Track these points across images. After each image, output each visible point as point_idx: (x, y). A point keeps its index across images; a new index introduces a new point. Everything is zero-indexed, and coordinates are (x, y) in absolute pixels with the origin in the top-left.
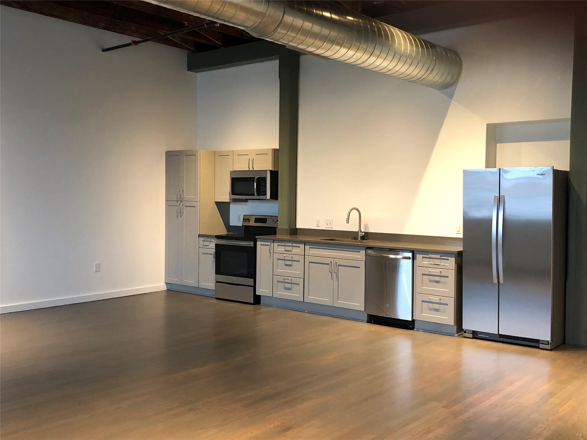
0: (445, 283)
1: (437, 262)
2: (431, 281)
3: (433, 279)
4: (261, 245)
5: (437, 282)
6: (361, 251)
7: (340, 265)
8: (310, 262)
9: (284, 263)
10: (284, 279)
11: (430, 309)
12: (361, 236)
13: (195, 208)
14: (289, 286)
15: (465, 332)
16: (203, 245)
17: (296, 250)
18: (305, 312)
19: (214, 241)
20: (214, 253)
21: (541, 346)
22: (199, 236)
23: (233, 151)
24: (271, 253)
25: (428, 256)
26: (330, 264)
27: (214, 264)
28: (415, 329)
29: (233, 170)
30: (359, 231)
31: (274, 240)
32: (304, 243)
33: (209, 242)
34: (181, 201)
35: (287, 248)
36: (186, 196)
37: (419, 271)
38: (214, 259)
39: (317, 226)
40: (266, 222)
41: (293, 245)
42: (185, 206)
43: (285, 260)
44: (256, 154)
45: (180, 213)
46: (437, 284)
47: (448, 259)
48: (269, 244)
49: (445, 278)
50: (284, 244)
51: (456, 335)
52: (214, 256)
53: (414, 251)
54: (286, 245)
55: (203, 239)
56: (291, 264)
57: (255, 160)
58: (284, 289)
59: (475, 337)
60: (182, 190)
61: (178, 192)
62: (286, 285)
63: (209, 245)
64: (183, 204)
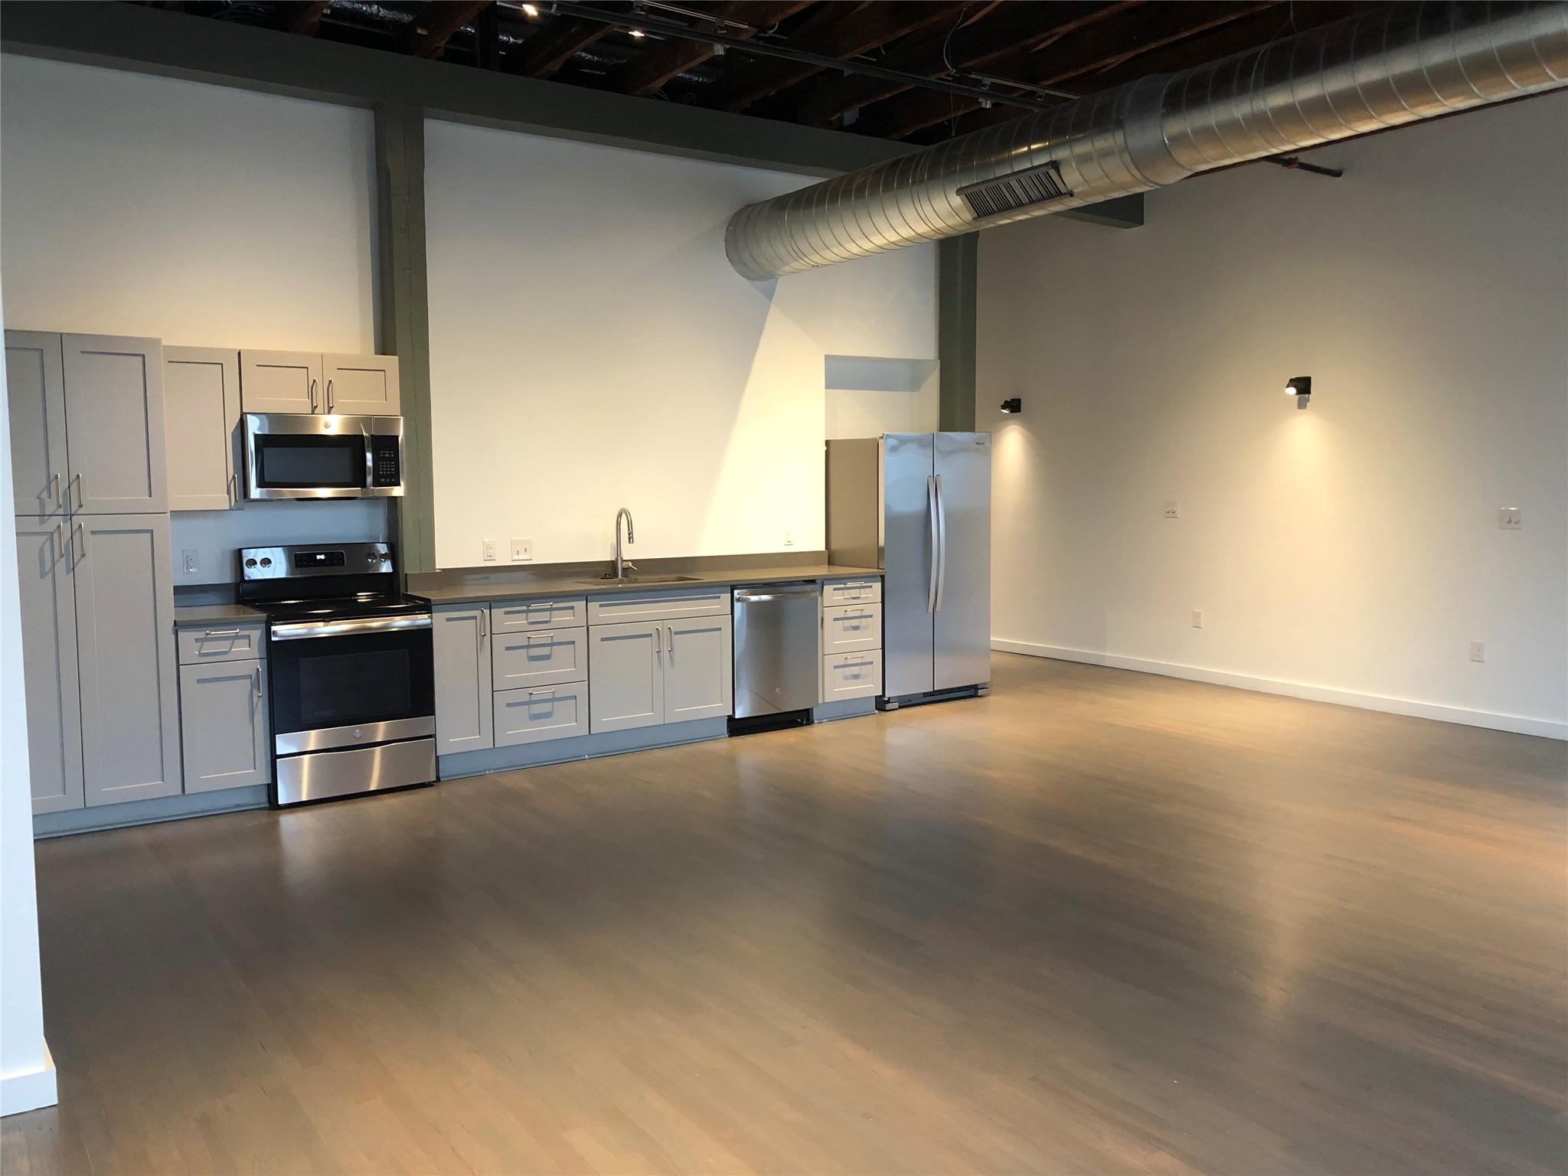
0: (867, 628)
1: (855, 593)
2: (846, 629)
3: (849, 625)
4: (448, 620)
5: (856, 628)
6: (722, 595)
7: (677, 633)
8: (603, 640)
9: (528, 656)
10: (531, 694)
11: (846, 678)
12: (624, 569)
13: (149, 535)
14: (545, 708)
15: (888, 702)
16: (201, 655)
17: (561, 618)
18: (583, 758)
19: (256, 634)
20: (256, 672)
21: (980, 692)
22: (178, 626)
23: (239, 353)
24: (483, 636)
25: (843, 586)
26: (655, 635)
27: (260, 704)
28: (816, 722)
29: (244, 411)
30: (617, 559)
31: (491, 602)
32: (587, 596)
33: (231, 642)
34: (69, 516)
35: (534, 617)
36: (93, 497)
37: (829, 615)
38: (259, 689)
39: (488, 558)
40: (341, 561)
41: (553, 606)
42: (93, 533)
43: (528, 647)
44: (338, 369)
45: (64, 559)
46: (857, 631)
47: (871, 587)
48: (477, 613)
49: (868, 619)
50: (525, 608)
51: (876, 711)
52: (256, 680)
53: (817, 581)
54: (533, 608)
55: (201, 635)
56: (547, 653)
57: (334, 386)
58: (530, 718)
59: (897, 707)
60: (73, 477)
61: (49, 482)
62: (537, 709)
63: (231, 649)
64: (80, 526)
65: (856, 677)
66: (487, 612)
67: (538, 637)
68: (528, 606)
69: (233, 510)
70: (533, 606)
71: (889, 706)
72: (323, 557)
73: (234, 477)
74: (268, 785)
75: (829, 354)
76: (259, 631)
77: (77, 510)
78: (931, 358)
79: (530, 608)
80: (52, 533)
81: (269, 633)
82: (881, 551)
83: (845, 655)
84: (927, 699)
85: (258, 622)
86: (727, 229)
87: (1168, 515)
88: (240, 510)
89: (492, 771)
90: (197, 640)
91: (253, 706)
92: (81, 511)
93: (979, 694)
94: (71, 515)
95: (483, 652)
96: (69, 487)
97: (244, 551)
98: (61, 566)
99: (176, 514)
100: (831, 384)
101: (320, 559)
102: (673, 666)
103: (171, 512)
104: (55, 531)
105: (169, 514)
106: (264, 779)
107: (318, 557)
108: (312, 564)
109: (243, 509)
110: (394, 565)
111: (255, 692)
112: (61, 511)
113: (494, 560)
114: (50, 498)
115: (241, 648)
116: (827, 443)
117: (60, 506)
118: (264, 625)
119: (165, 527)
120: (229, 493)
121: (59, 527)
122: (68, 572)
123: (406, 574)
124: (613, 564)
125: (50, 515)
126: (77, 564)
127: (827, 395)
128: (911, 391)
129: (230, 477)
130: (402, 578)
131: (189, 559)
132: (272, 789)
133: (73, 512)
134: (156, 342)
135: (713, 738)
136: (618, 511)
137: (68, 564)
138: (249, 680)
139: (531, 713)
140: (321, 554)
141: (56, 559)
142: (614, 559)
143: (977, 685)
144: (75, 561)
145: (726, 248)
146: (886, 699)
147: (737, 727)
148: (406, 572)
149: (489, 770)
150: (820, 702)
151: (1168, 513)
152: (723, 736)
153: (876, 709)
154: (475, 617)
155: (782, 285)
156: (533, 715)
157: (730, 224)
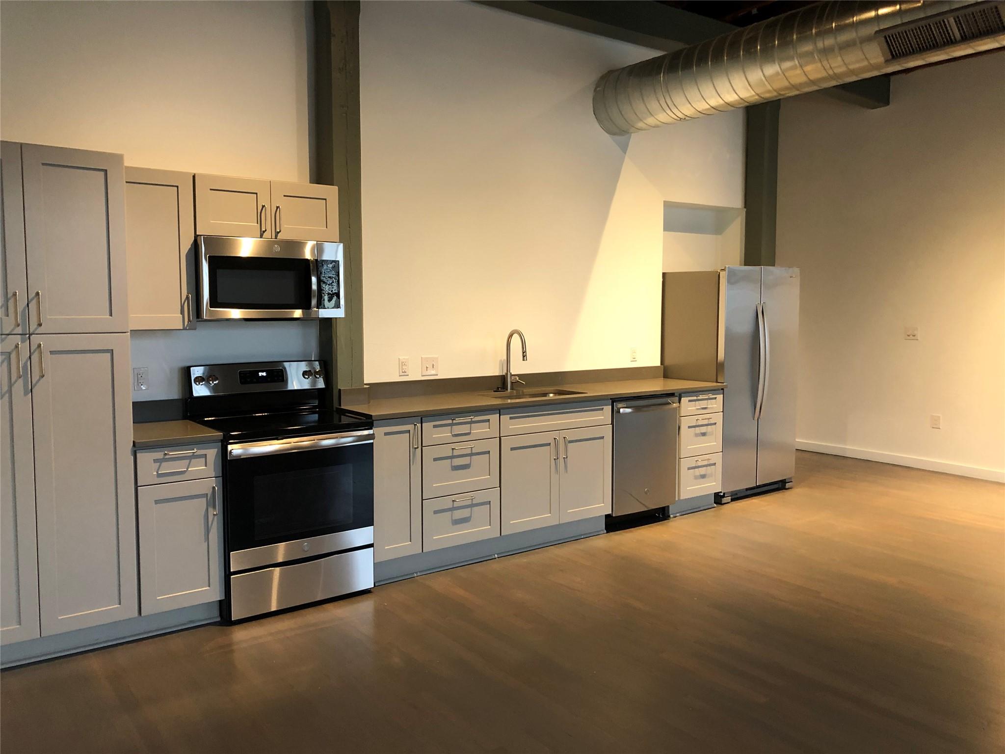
0: (712, 434)
1: (703, 404)
2: (697, 435)
3: (699, 432)
4: (386, 434)
5: (704, 434)
6: (605, 408)
7: (571, 442)
8: (512, 449)
9: (451, 465)
10: (453, 501)
11: (696, 478)
12: (512, 383)
13: (109, 355)
14: (465, 513)
15: (723, 496)
16: (159, 475)
17: (479, 430)
18: (494, 557)
19: (212, 453)
20: (211, 490)
21: (788, 485)
22: (136, 448)
23: (194, 177)
24: (416, 448)
25: (695, 398)
26: (553, 444)
27: (215, 523)
28: (671, 516)
29: (197, 234)
30: (507, 374)
31: (422, 417)
32: (499, 410)
33: (188, 461)
34: (27, 335)
35: (458, 429)
36: (52, 318)
37: (685, 423)
38: (214, 507)
39: (403, 374)
40: (281, 378)
41: (473, 420)
42: (52, 353)
43: (452, 457)
44: (284, 196)
45: (21, 381)
46: (704, 437)
47: (716, 398)
48: (410, 427)
49: (713, 426)
50: (450, 421)
51: (715, 505)
52: (212, 500)
53: (676, 394)
54: (457, 422)
55: (159, 455)
56: (467, 463)
57: (281, 211)
58: (452, 523)
59: (730, 501)
60: (32, 295)
61: (7, 300)
62: (458, 514)
63: (187, 469)
64: (39, 346)
65: (703, 476)
66: (419, 425)
67: (462, 448)
68: (453, 420)
69: (186, 329)
70: (457, 420)
71: (724, 500)
72: (264, 374)
73: (187, 298)
74: (220, 601)
75: (667, 200)
76: (216, 450)
77: (36, 329)
78: (739, 207)
79: (454, 421)
80: (10, 353)
81: (224, 451)
82: (720, 367)
83: (696, 458)
84: (749, 492)
85: (215, 441)
86: (595, 90)
87: (908, 338)
88: (193, 329)
89: (419, 574)
90: (155, 461)
91: (208, 522)
92: (40, 330)
93: (787, 487)
94: (30, 335)
95: (414, 465)
96: (28, 304)
97: (192, 368)
98: (19, 387)
99: (135, 333)
100: (668, 226)
101: (262, 376)
102: (567, 472)
103: (131, 330)
104: (13, 351)
105: (129, 334)
106: (216, 594)
107: (260, 374)
108: (255, 380)
109: (195, 329)
110: (327, 381)
111: (211, 510)
112: (19, 330)
113: (408, 375)
114: (8, 316)
115: (198, 468)
116: (664, 274)
117: (18, 325)
118: (220, 443)
119: (124, 346)
120: (182, 312)
121: (17, 346)
122: (26, 394)
123: (340, 390)
124: (503, 378)
125: (8, 335)
126: (35, 385)
127: (664, 234)
128: (716, 234)
129: (184, 297)
130: (335, 392)
131: (139, 376)
132: (225, 606)
133: (31, 331)
134: (117, 159)
135: (597, 534)
136: (511, 331)
137: (25, 385)
138: (205, 499)
139: (454, 519)
140: (263, 371)
141: (13, 380)
142: (504, 374)
143: (785, 480)
144: (33, 384)
145: (594, 108)
146: (722, 494)
147: (614, 524)
148: (339, 388)
149: (416, 573)
150: (677, 499)
151: (908, 336)
152: (602, 532)
153: (715, 503)
154: (409, 432)
155: (634, 139)
156: (456, 520)
157: (597, 86)
